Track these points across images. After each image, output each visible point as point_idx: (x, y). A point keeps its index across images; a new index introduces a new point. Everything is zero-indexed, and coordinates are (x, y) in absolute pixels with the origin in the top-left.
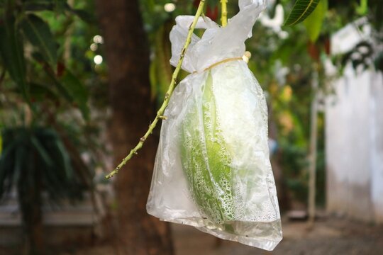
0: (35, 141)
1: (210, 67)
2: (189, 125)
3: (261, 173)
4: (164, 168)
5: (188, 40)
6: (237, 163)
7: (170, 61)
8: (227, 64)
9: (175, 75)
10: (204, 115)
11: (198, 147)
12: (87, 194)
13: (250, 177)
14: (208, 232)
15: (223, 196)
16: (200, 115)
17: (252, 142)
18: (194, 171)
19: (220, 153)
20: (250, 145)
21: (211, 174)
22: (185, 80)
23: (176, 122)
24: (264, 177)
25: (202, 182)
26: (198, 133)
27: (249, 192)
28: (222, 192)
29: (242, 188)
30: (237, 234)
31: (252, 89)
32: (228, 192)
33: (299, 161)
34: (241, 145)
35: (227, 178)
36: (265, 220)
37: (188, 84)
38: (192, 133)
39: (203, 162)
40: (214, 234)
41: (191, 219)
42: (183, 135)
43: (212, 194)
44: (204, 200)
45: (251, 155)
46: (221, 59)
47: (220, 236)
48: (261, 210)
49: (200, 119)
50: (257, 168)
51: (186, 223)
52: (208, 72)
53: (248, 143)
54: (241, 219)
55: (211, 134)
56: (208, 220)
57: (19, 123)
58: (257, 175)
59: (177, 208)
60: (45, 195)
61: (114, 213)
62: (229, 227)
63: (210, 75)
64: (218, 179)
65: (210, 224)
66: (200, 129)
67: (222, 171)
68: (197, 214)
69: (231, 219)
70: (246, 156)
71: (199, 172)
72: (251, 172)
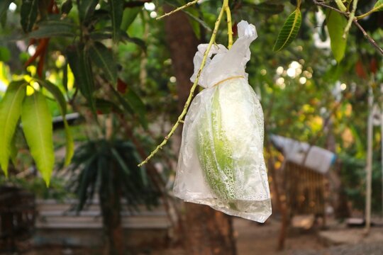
0: (115, 152)
1: (218, 84)
2: (201, 127)
3: (255, 163)
4: (184, 160)
5: (203, 63)
6: (237, 155)
7: (191, 79)
8: (231, 81)
9: (193, 90)
10: (212, 119)
11: (208, 143)
12: (161, 201)
13: (247, 166)
14: (219, 209)
15: (227, 181)
16: (209, 120)
17: (249, 139)
18: (206, 162)
19: (224, 148)
20: (247, 142)
21: (218, 164)
22: (201, 94)
23: (193, 125)
24: (258, 166)
25: (212, 170)
26: (208, 133)
27: (247, 178)
28: (227, 178)
29: (240, 175)
30: (239, 211)
31: (249, 100)
32: (231, 178)
33: (359, 172)
34: (240, 142)
35: (230, 167)
36: (258, 200)
37: (202, 96)
38: (203, 133)
39: (212, 155)
40: (223, 211)
41: (205, 200)
42: (197, 135)
43: (219, 180)
44: (214, 185)
45: (248, 149)
46: (226, 77)
47: (228, 213)
48: (256, 191)
49: (210, 122)
50: (253, 160)
51: (203, 203)
52: (216, 87)
53: (245, 141)
54: (241, 199)
55: (217, 134)
56: (218, 201)
57: (101, 136)
58: (252, 165)
59: (196, 191)
60: (124, 201)
61: (184, 218)
62: (233, 205)
63: (218, 89)
64: (223, 169)
65: (220, 203)
66: (209, 130)
67: (226, 162)
68: (210, 196)
69: (234, 199)
70: (244, 151)
71: (209, 163)
72: (249, 163)
